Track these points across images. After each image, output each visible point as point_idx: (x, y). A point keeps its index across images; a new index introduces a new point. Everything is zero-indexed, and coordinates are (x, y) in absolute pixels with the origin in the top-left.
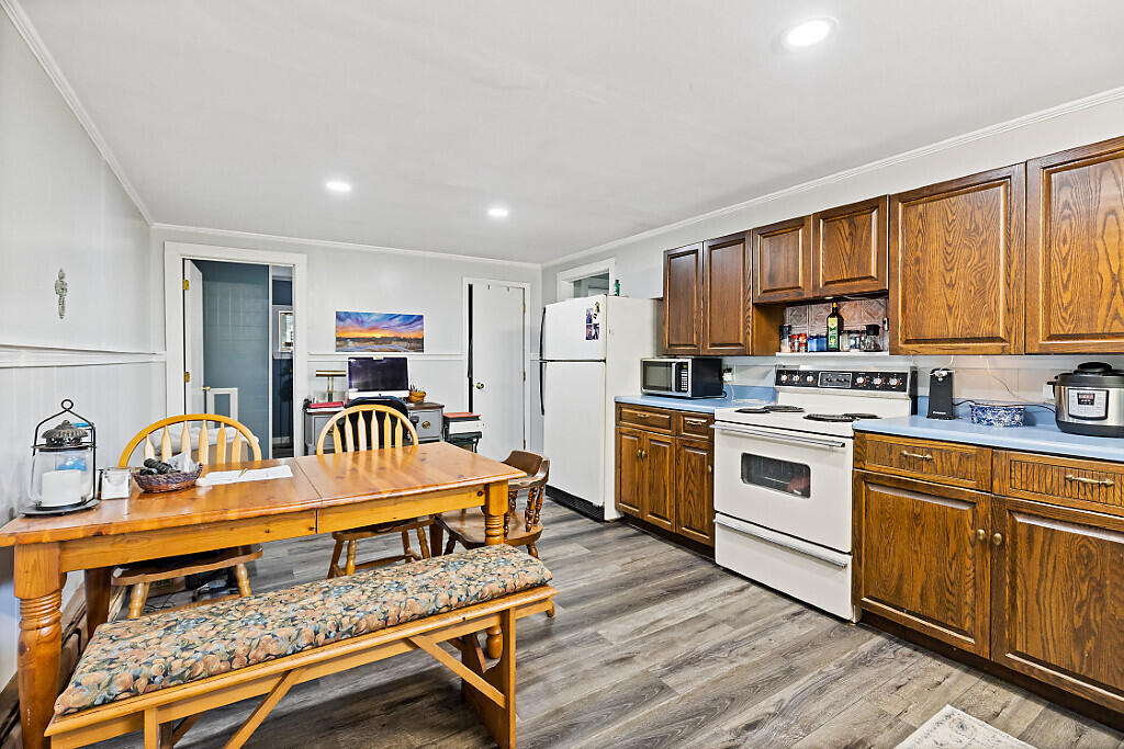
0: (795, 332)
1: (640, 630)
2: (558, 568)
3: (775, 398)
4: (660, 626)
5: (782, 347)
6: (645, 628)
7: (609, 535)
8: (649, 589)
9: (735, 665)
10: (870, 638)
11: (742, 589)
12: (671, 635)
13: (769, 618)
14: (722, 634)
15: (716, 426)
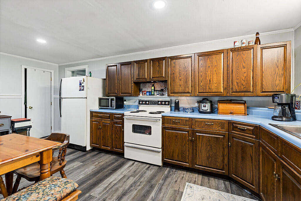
0: (143, 90)
1: (106, 188)
2: (71, 173)
3: (138, 108)
4: (112, 185)
5: (140, 94)
6: (107, 187)
7: (88, 156)
8: (106, 172)
9: (137, 190)
10: (166, 169)
11: (133, 164)
12: (116, 186)
13: (142, 171)
14: (131, 180)
15: (125, 117)
